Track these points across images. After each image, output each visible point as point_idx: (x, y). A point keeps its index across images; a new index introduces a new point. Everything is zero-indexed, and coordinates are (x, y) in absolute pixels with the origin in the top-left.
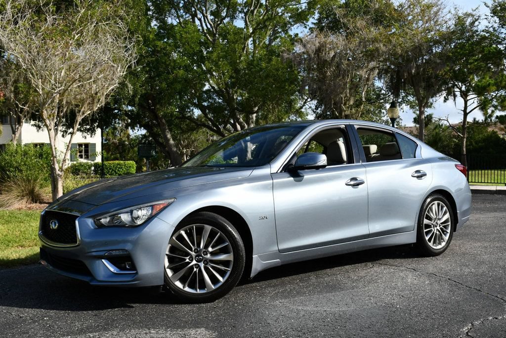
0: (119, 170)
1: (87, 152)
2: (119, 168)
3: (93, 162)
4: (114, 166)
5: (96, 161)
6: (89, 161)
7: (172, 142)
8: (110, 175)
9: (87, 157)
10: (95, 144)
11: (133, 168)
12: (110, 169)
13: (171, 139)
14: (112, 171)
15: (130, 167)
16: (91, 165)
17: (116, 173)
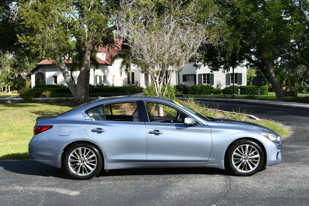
0: (256, 91)
1: (236, 78)
2: (256, 90)
3: (239, 86)
4: (252, 89)
5: (242, 85)
6: (237, 85)
7: (273, 75)
8: (250, 94)
9: (236, 82)
10: (242, 74)
11: (266, 90)
12: (250, 90)
13: (273, 73)
14: (251, 92)
15: (263, 89)
16: (239, 88)
17: (254, 93)
